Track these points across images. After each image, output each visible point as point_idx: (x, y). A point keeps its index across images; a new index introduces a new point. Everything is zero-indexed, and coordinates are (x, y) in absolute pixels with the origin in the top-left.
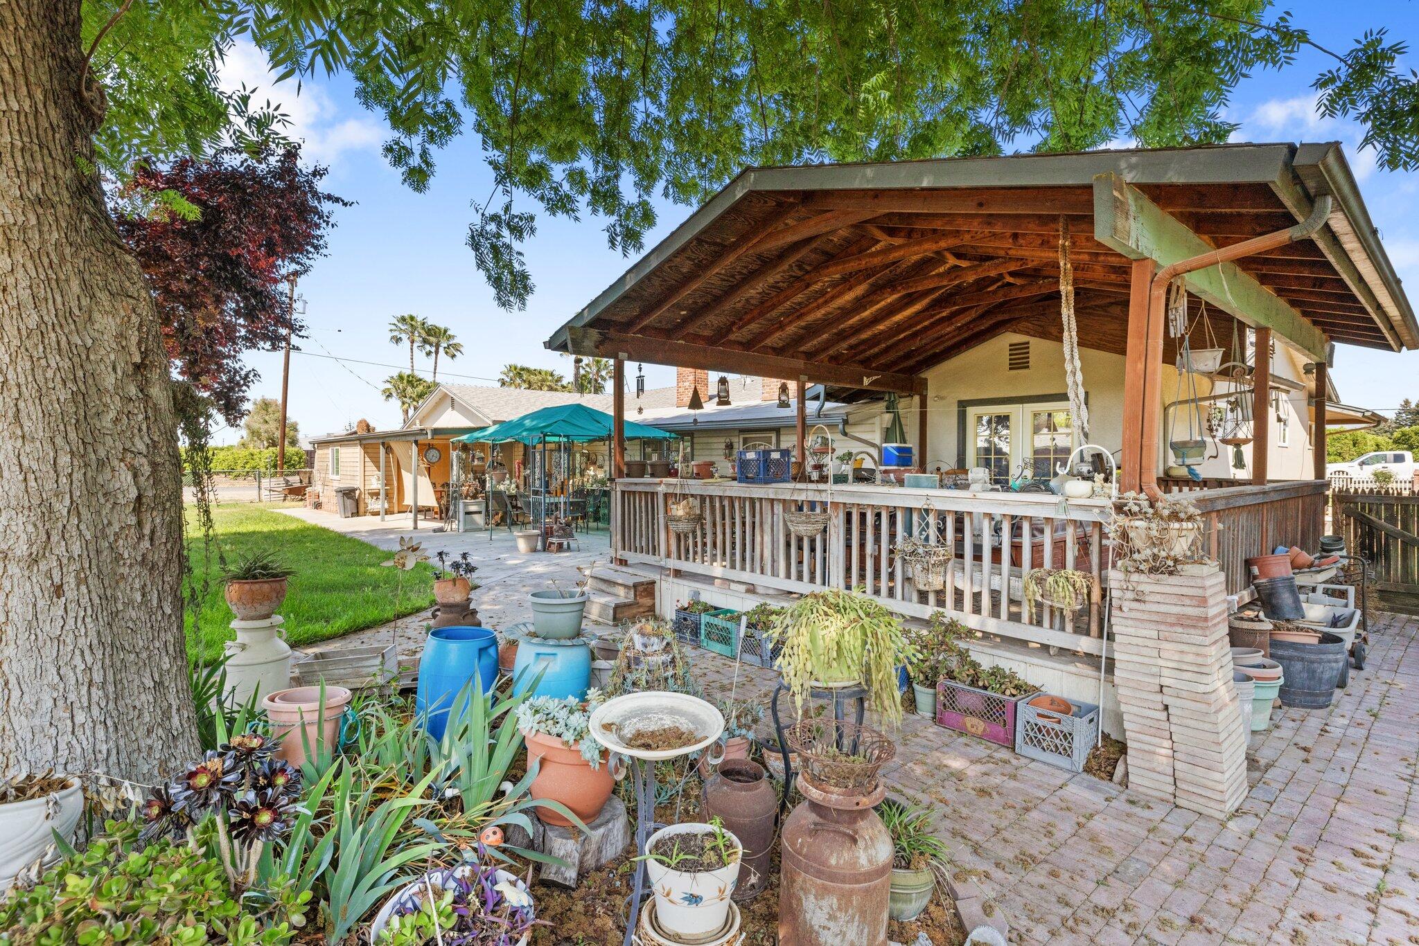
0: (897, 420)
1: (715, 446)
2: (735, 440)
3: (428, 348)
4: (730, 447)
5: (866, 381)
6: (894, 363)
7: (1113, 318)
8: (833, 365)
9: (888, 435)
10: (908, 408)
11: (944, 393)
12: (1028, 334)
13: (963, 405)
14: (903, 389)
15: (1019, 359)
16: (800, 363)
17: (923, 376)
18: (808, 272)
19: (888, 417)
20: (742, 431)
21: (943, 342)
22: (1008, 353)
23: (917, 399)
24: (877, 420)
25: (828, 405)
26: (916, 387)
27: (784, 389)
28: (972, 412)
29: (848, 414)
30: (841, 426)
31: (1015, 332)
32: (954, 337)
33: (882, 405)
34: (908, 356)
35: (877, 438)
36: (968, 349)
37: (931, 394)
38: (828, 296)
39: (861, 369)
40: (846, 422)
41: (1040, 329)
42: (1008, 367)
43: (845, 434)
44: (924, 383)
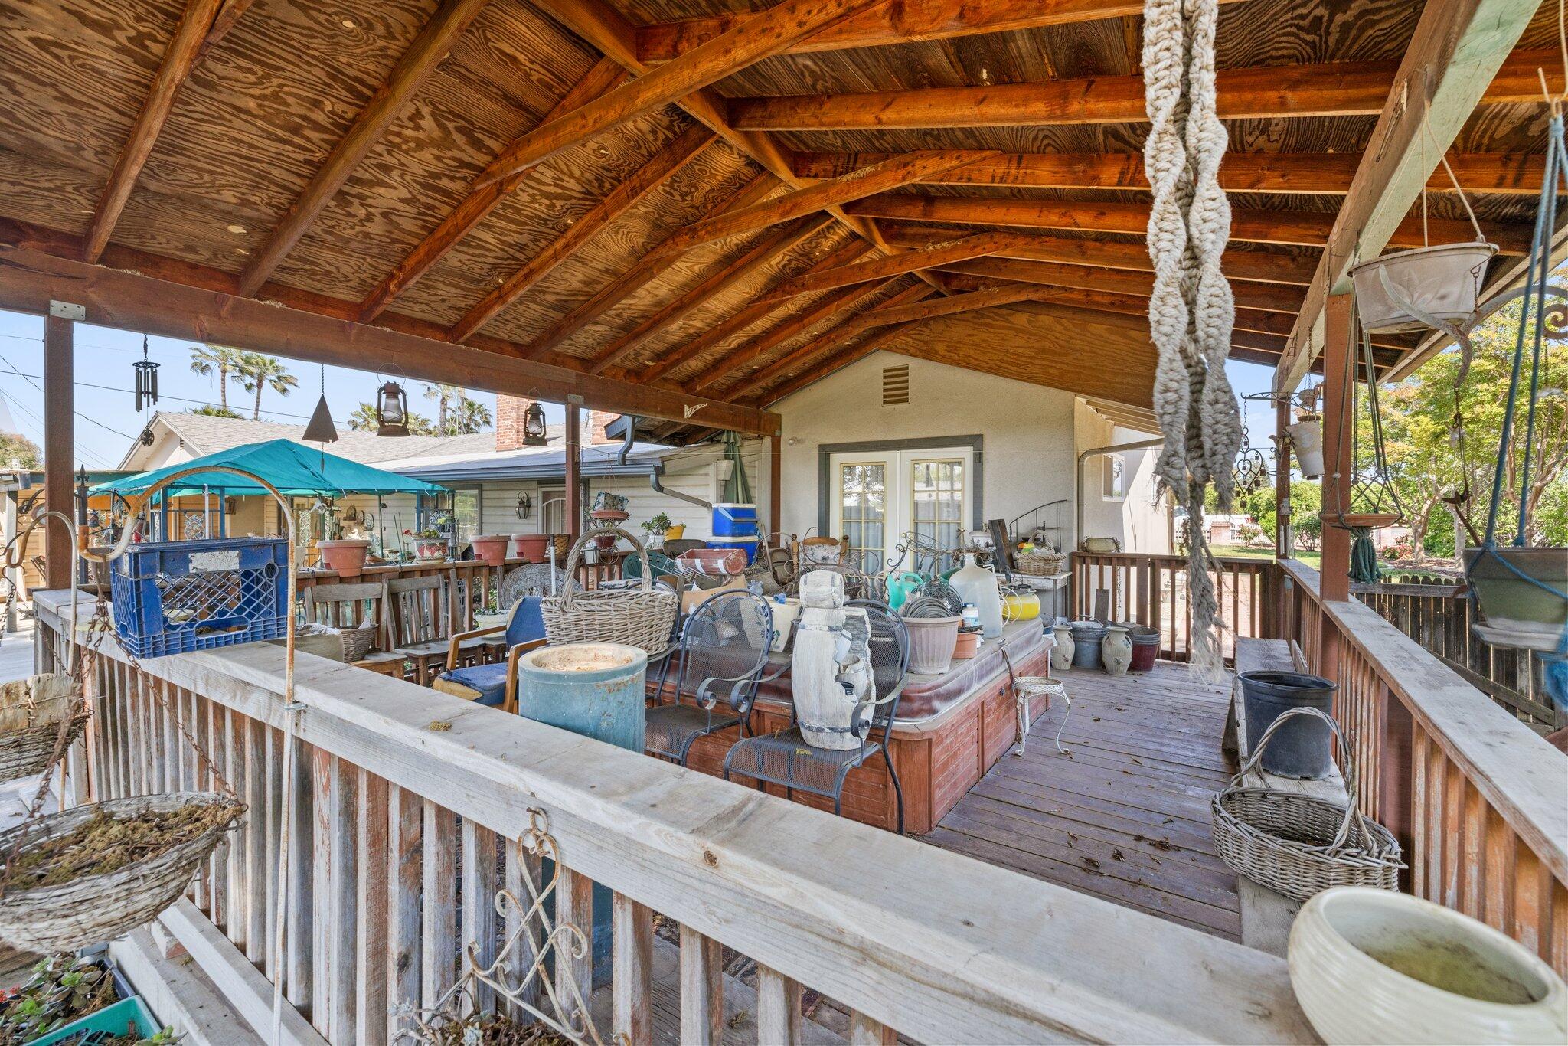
0: (739, 470)
1: (508, 503)
2: (533, 494)
3: (248, 379)
4: (526, 504)
5: (688, 412)
6: (732, 389)
7: (1017, 330)
8: (633, 382)
9: (727, 491)
10: (756, 452)
11: (801, 435)
12: (907, 352)
13: (826, 452)
14: (746, 426)
15: (896, 391)
16: (568, 374)
17: (775, 410)
18: (496, 157)
19: (726, 466)
20: (542, 482)
21: (795, 359)
22: (882, 381)
23: (768, 441)
24: (711, 470)
25: (640, 448)
26: (768, 427)
27: (535, 414)
28: (837, 459)
29: (663, 460)
30: (653, 477)
31: (890, 350)
32: (809, 352)
33: (718, 450)
34: (750, 378)
35: (710, 494)
36: (831, 372)
37: (785, 435)
38: (570, 234)
39: (680, 392)
40: (660, 471)
41: (924, 347)
42: (882, 400)
43: (660, 489)
44: (776, 421)
